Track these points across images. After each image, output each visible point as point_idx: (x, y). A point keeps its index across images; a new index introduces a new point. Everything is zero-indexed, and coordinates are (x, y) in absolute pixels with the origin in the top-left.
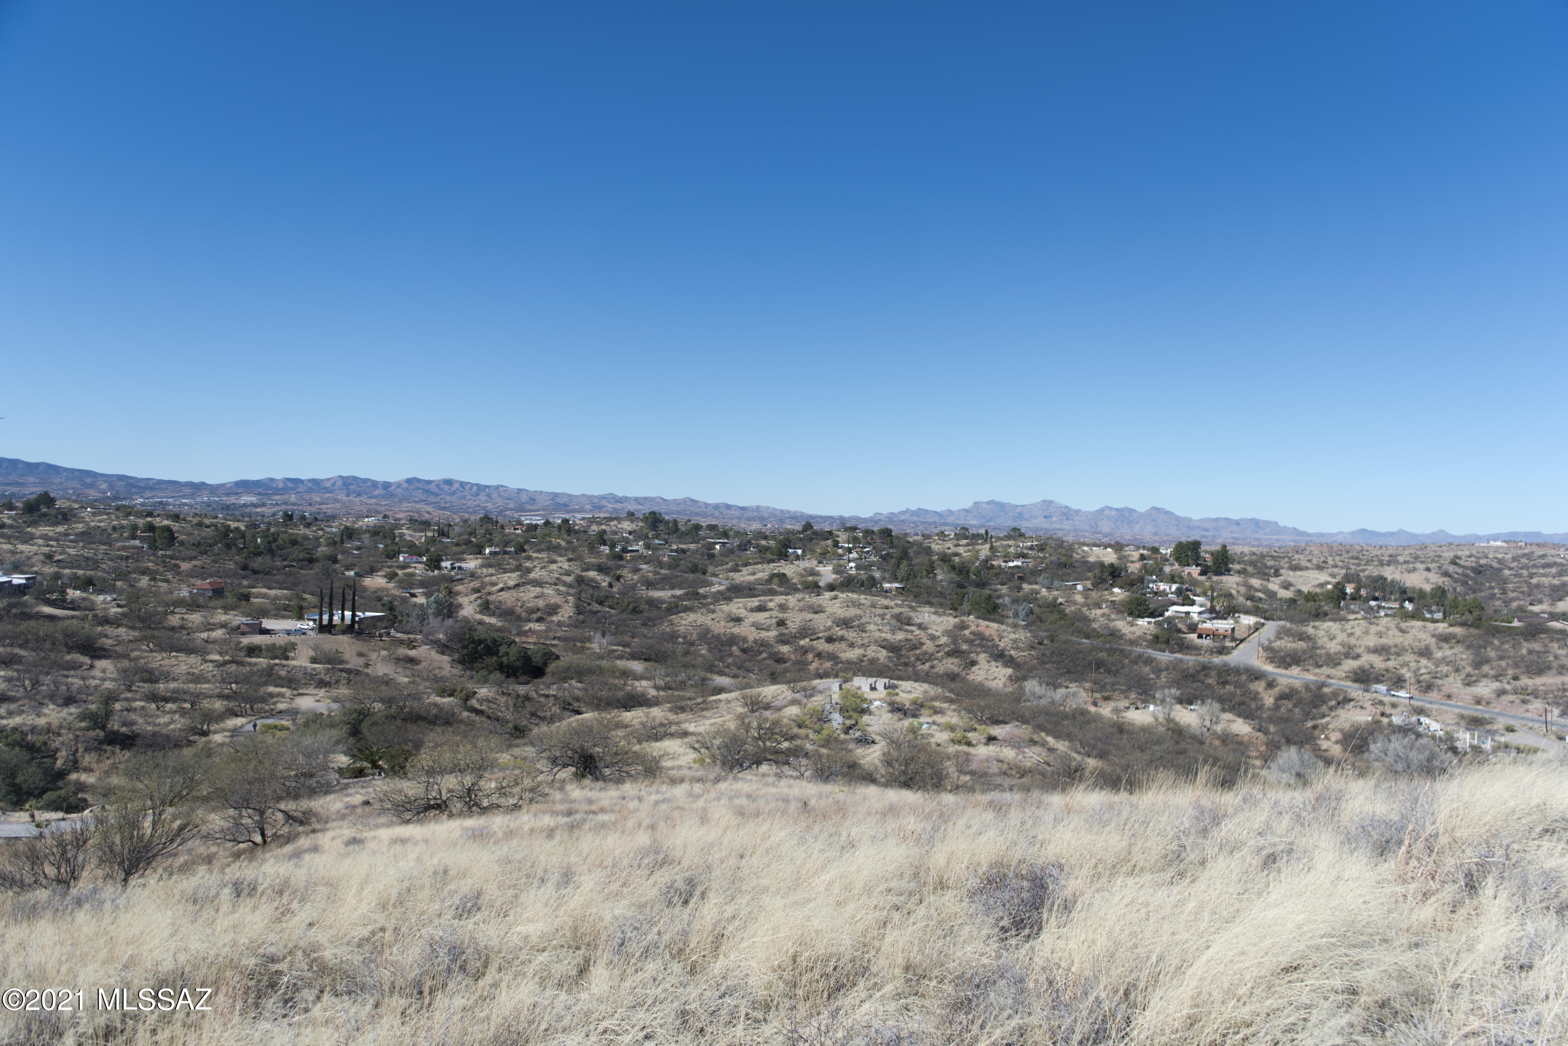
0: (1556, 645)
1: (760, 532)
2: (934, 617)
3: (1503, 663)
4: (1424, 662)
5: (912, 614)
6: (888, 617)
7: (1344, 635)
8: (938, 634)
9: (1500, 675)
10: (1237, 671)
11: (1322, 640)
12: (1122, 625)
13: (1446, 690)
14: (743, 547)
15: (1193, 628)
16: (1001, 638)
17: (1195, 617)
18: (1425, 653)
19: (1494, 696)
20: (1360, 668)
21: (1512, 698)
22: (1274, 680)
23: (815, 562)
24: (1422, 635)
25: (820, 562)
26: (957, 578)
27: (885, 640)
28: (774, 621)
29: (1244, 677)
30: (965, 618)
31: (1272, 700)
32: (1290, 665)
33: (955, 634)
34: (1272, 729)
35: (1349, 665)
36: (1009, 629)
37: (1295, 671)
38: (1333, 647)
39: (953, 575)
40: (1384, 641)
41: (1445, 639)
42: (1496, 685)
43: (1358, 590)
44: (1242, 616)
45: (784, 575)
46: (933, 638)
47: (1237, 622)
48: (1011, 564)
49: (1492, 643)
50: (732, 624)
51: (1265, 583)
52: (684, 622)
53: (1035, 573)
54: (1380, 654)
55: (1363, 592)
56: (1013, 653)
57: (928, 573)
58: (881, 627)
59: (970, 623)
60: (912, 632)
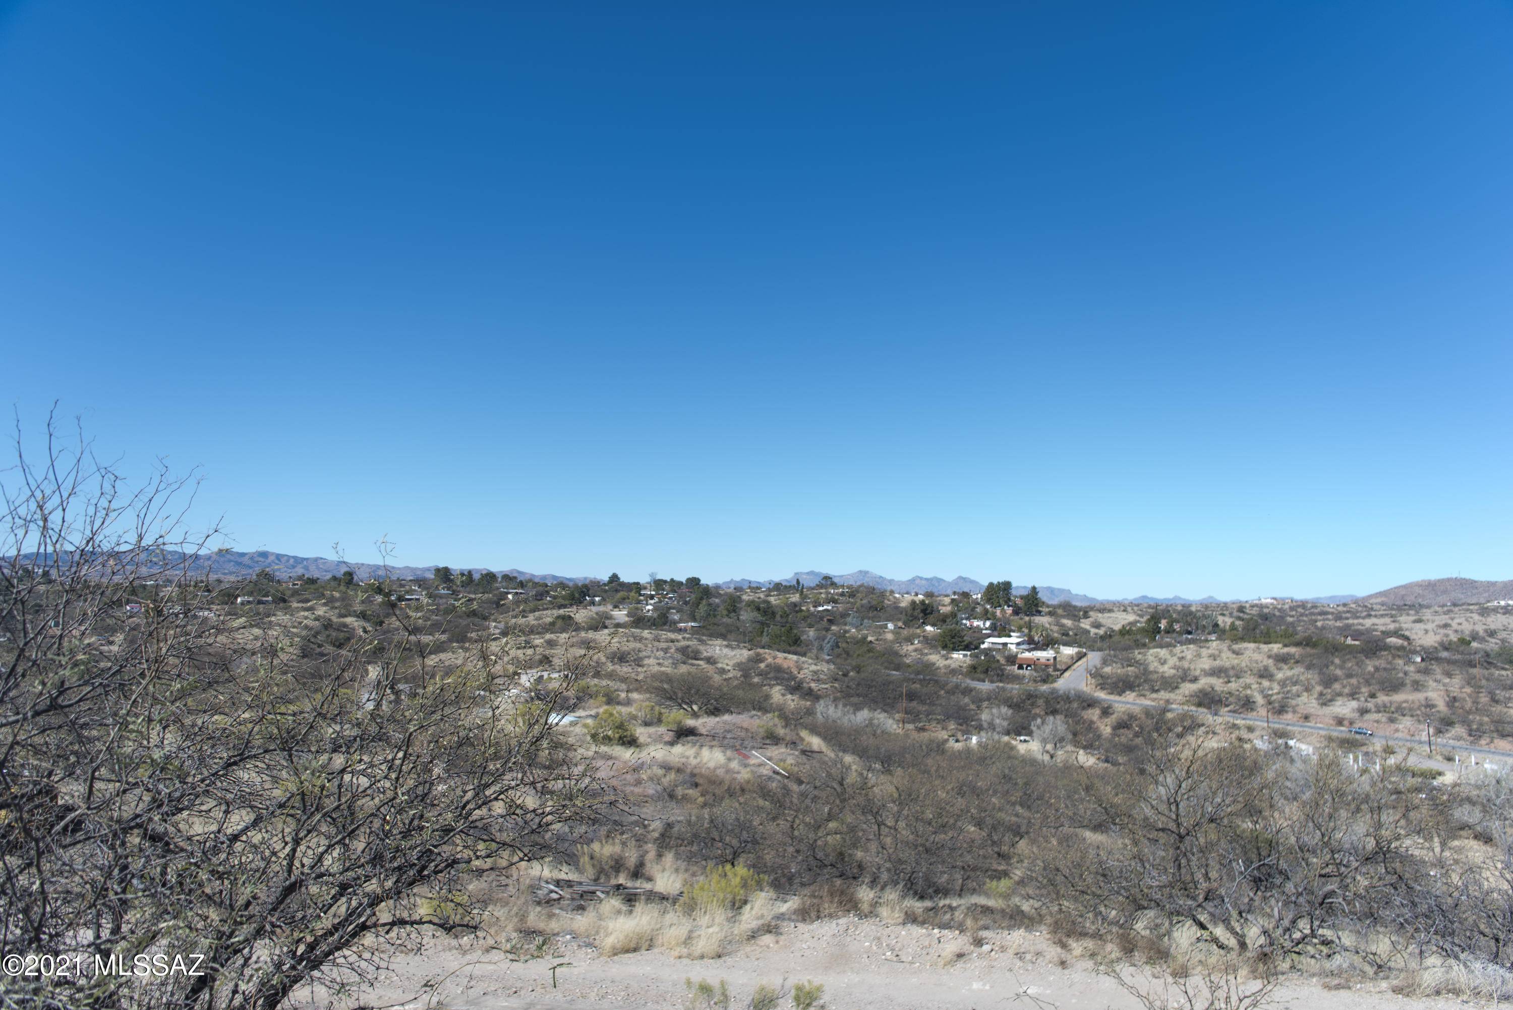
0: (1400, 662)
2: (725, 651)
3: (1354, 681)
4: (1266, 683)
5: (701, 648)
6: (672, 650)
7: (1175, 659)
8: (728, 668)
9: (1356, 693)
10: (1067, 698)
11: (1154, 665)
12: (936, 658)
13: (1302, 710)
14: (540, 596)
15: (1012, 659)
16: (800, 669)
17: (1013, 648)
18: (1264, 674)
19: (1356, 715)
20: (1201, 691)
21: (1376, 716)
22: (1109, 707)
23: (610, 607)
24: (1256, 656)
25: (616, 607)
26: (760, 618)
29: (1075, 705)
30: (762, 651)
31: (1108, 730)
32: (1124, 692)
33: (745, 669)
34: (1121, 759)
35: (1188, 688)
36: (810, 661)
37: (1130, 696)
38: (1167, 670)
39: (756, 614)
40: (1218, 663)
41: (1282, 659)
42: (1354, 704)
43: (1171, 624)
44: (1061, 647)
45: (570, 617)
46: (722, 671)
47: (1057, 652)
48: (821, 609)
49: (1332, 662)
51: (1076, 623)
53: (844, 615)
54: (1219, 677)
55: (1177, 627)
56: (813, 685)
57: (729, 612)
58: (661, 661)
59: (767, 656)
60: (699, 665)
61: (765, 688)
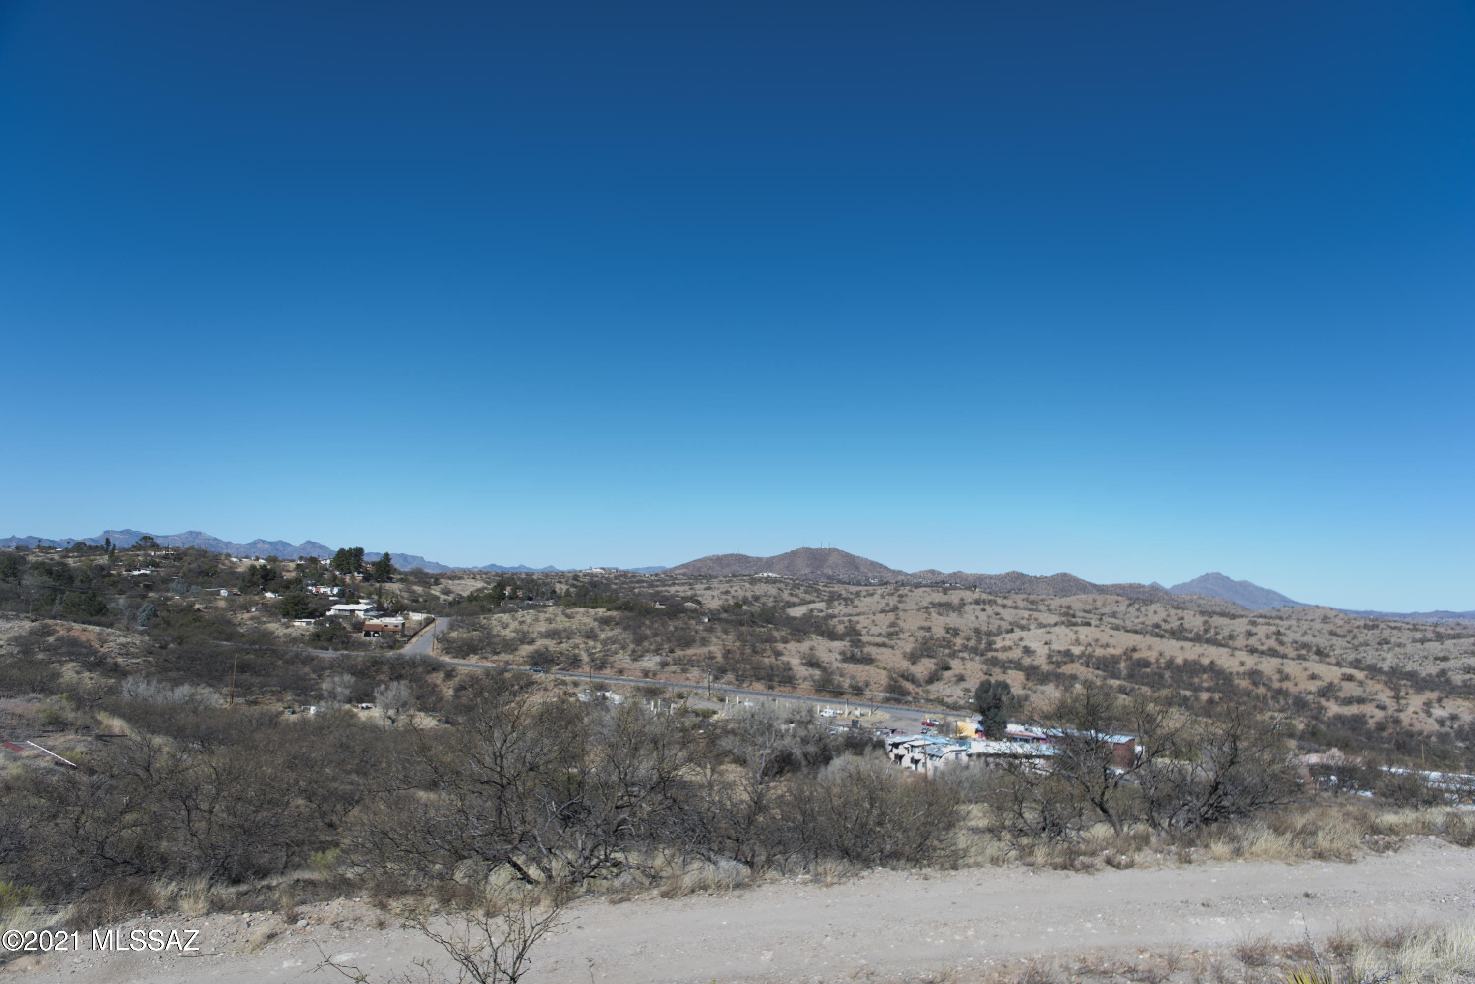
0: (693, 622)
3: (659, 639)
4: (591, 643)
7: (516, 623)
9: (660, 649)
10: (413, 663)
11: (497, 629)
12: (276, 627)
13: (618, 665)
15: (359, 626)
16: (103, 642)
17: (361, 614)
18: (591, 635)
19: (659, 667)
20: (537, 652)
21: (673, 668)
22: (453, 670)
24: (586, 620)
29: (420, 670)
31: (451, 692)
32: (468, 655)
34: (460, 719)
35: (526, 650)
36: (118, 632)
37: (473, 659)
38: (508, 633)
39: (46, 578)
40: (553, 626)
41: (605, 622)
42: (658, 659)
43: (514, 591)
44: (410, 613)
47: (406, 618)
48: (136, 573)
49: (644, 624)
51: (427, 590)
53: (166, 581)
54: (553, 639)
55: (520, 593)
56: (120, 660)
59: (58, 628)
61: (52, 666)
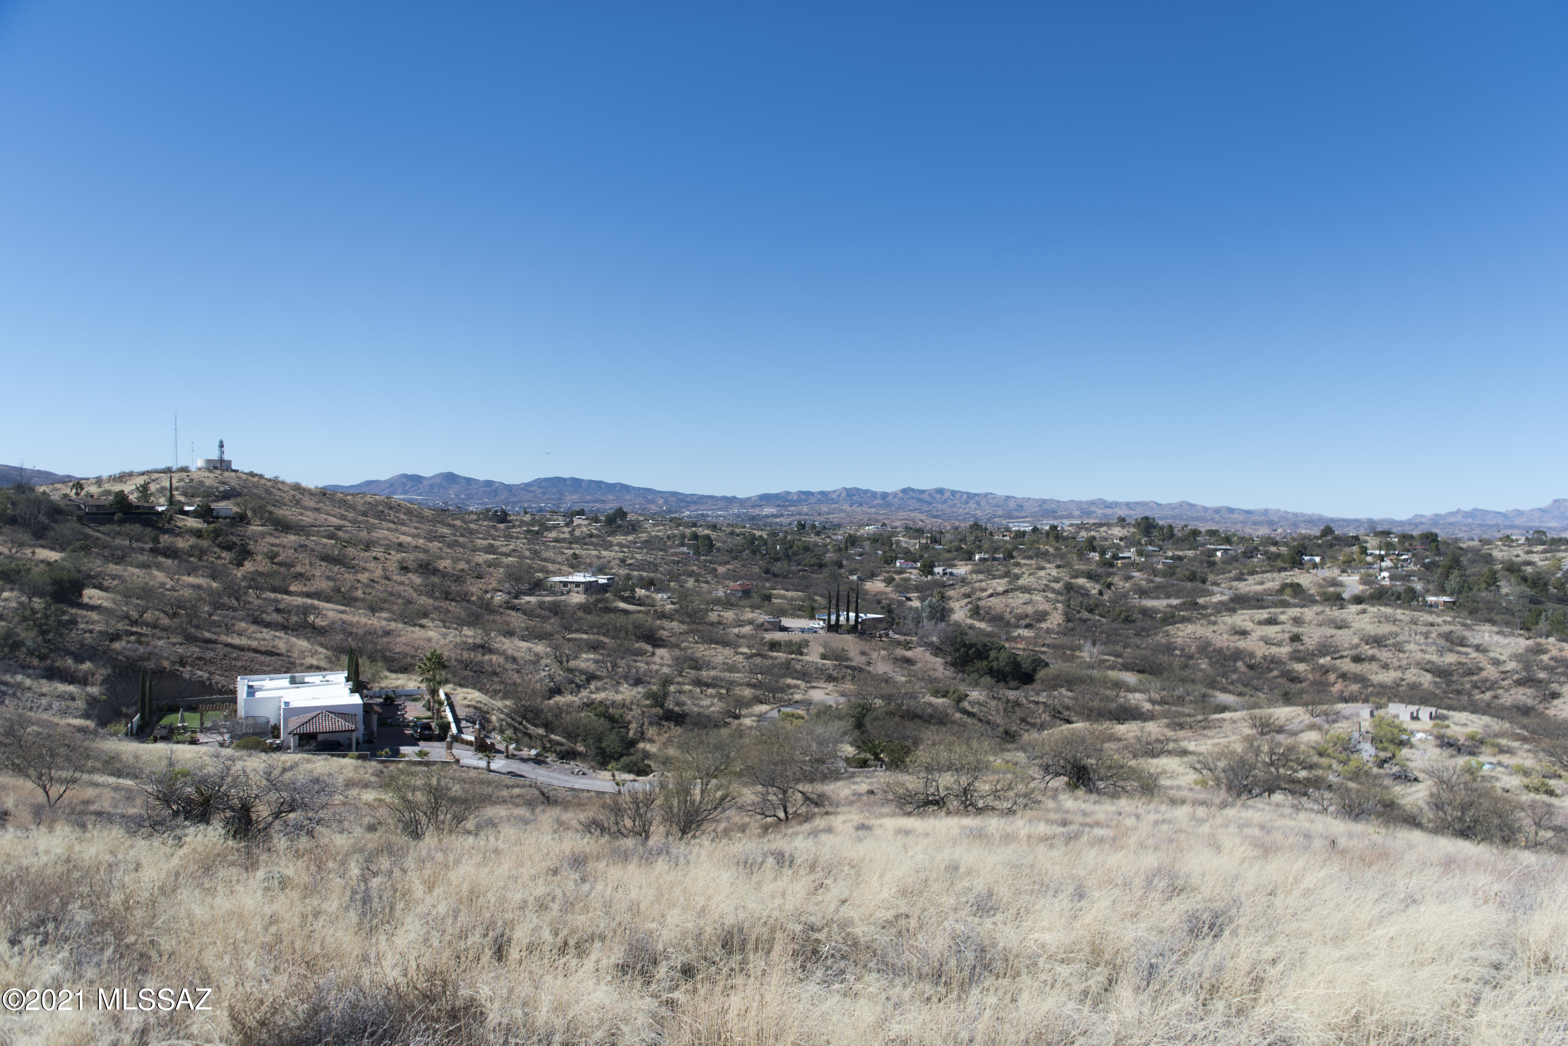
1: (1269, 538)
2: (1496, 638)
5: (1467, 633)
6: (1434, 635)
8: (1503, 658)
14: (1249, 554)
23: (1337, 571)
25: (1343, 571)
26: (1529, 592)
27: (1429, 662)
28: (1287, 636)
30: (1542, 640)
33: (1527, 659)
45: (1298, 585)
46: (1496, 663)
50: (1237, 637)
52: (1181, 634)
57: (1489, 585)
58: (1424, 647)
60: (1467, 654)
